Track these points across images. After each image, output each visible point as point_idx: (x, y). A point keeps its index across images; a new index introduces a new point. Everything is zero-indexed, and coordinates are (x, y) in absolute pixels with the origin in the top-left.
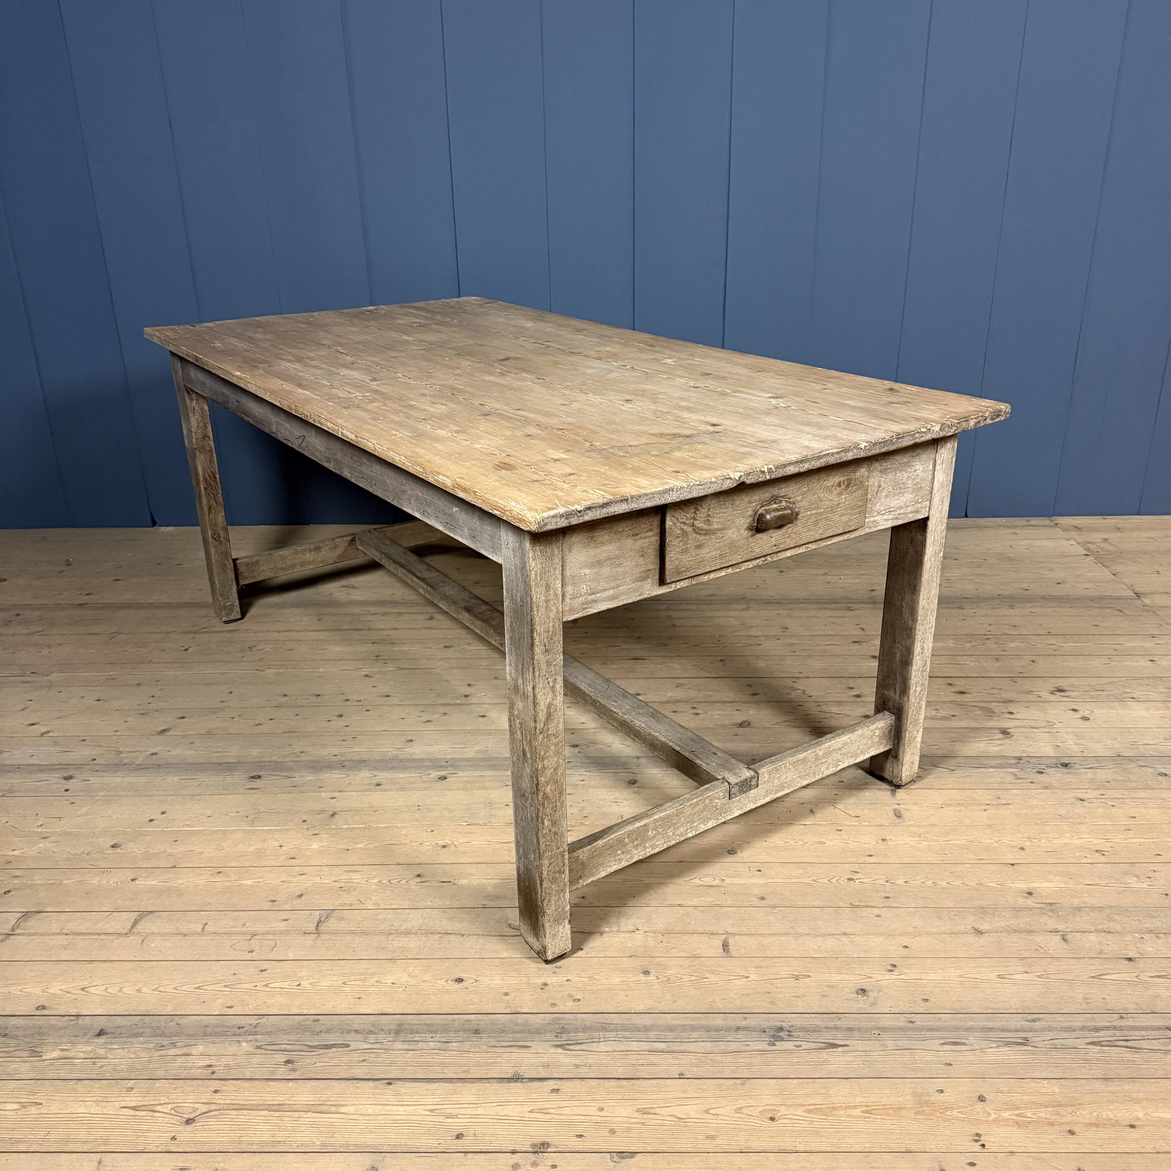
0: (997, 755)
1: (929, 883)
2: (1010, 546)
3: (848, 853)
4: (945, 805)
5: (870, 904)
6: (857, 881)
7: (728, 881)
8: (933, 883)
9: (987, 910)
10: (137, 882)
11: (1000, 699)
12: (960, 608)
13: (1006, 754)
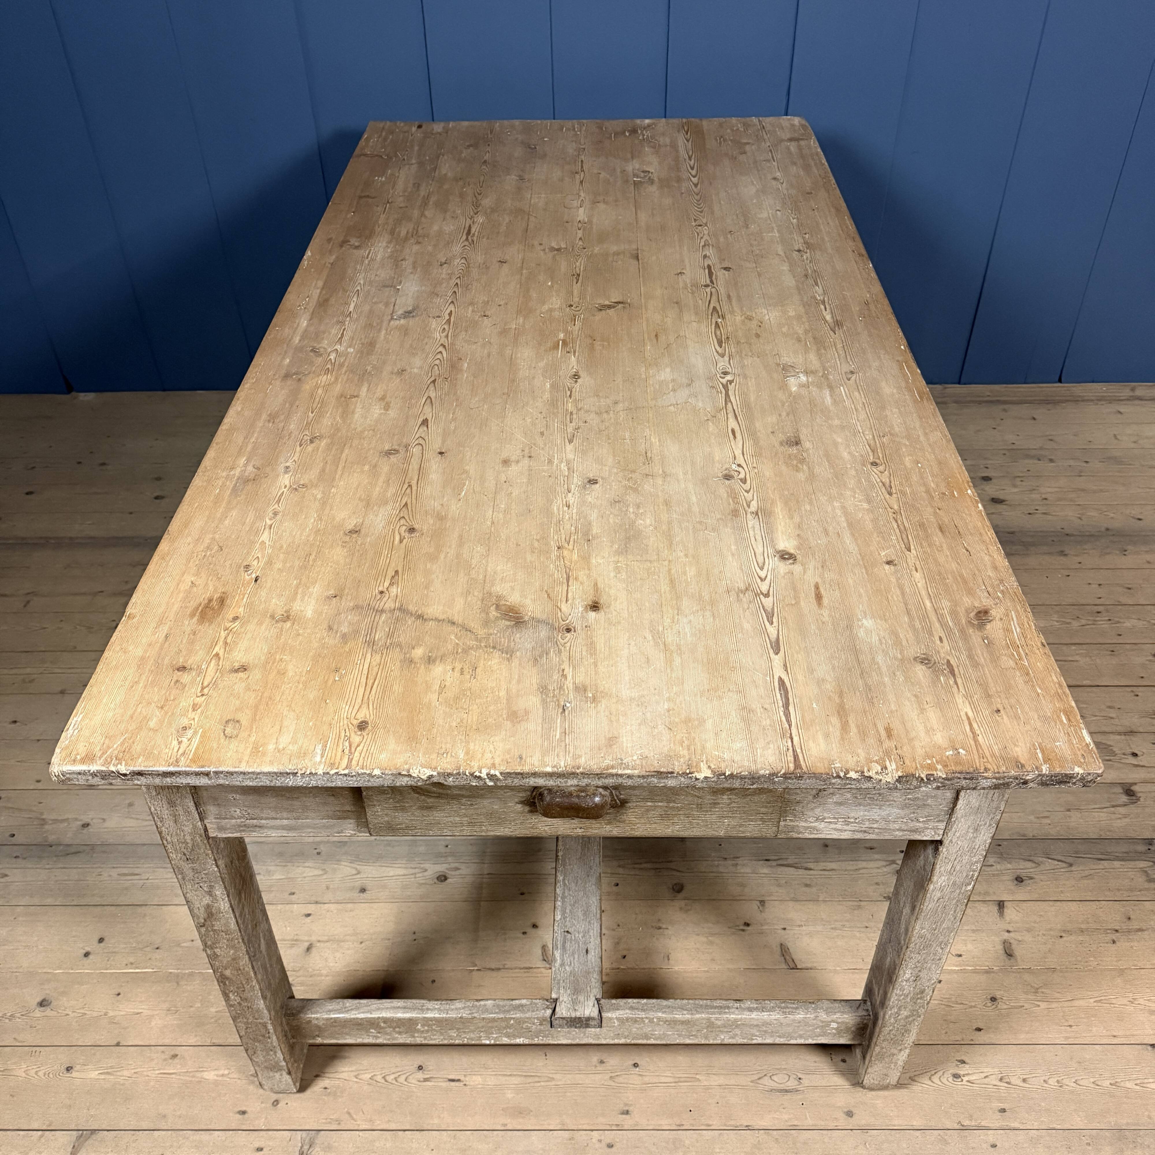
0: (1122, 835)
1: (1052, 1081)
2: (1115, 436)
3: (951, 1025)
4: (1064, 931)
5: (983, 1123)
6: (965, 1079)
7: (806, 1082)
8: (1058, 1082)
9: (1127, 1133)
10: (74, 1074)
11: (1120, 729)
12: (1062, 553)
13: (1133, 835)
